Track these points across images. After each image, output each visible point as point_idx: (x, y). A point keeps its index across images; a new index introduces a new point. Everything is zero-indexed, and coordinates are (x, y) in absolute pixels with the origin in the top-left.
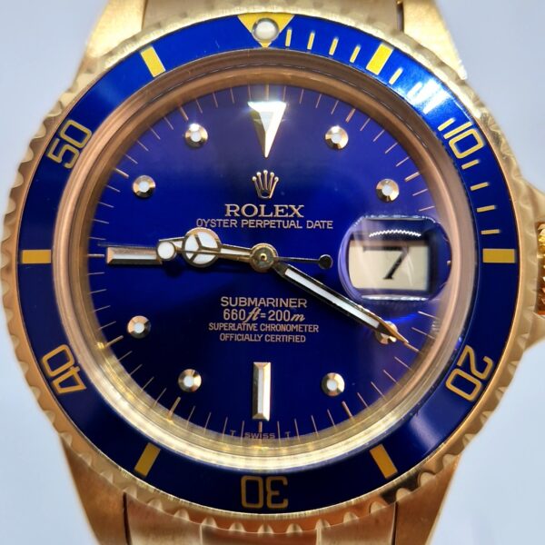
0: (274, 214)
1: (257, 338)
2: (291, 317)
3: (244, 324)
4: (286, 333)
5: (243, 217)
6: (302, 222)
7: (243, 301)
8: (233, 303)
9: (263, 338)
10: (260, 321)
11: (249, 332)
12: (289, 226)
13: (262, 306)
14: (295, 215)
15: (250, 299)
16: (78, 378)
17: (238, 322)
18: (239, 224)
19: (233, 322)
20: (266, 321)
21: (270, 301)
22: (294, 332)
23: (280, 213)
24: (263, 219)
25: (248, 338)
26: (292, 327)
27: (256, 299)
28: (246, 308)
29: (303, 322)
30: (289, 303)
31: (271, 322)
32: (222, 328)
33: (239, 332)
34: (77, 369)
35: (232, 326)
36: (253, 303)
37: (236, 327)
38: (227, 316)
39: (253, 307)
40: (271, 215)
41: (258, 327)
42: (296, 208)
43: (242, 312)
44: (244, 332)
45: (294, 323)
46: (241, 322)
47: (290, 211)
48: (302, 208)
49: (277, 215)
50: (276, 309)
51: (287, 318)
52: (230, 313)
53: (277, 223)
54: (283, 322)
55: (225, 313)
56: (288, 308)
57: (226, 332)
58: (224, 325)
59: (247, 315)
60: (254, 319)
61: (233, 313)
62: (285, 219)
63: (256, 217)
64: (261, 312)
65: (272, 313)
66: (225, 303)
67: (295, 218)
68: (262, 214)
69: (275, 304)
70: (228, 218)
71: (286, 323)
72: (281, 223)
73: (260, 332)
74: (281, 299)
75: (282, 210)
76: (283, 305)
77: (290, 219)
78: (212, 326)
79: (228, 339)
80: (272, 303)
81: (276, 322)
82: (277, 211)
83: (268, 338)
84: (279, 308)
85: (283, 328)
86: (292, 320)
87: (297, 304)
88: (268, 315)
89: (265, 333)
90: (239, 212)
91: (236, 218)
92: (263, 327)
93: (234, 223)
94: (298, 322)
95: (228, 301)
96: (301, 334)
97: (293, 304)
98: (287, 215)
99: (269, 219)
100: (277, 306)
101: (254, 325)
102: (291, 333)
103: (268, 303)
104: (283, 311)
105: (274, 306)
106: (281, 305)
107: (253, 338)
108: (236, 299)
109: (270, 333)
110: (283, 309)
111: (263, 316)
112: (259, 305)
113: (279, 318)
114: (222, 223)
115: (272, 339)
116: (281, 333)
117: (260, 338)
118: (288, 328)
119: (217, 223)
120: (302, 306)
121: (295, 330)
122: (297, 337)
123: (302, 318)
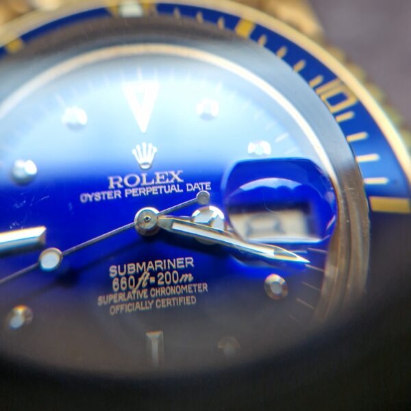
0: (155, 181)
1: (148, 305)
2: (180, 278)
3: (134, 292)
4: (176, 296)
5: (126, 187)
6: (183, 186)
7: (132, 268)
8: (122, 270)
9: (154, 305)
10: (149, 286)
11: (140, 300)
12: (170, 191)
13: (151, 271)
14: (176, 181)
15: (138, 265)
17: (128, 290)
18: (123, 194)
19: (122, 292)
20: (156, 285)
21: (158, 264)
22: (185, 294)
23: (161, 180)
24: (145, 187)
25: (138, 306)
26: (182, 288)
28: (135, 275)
29: (193, 282)
30: (179, 262)
31: (161, 286)
32: (112, 301)
33: (129, 301)
35: (122, 296)
36: (141, 269)
37: (126, 296)
38: (116, 286)
40: (153, 182)
41: (148, 293)
42: (176, 173)
43: (131, 279)
44: (135, 301)
45: (183, 284)
46: (131, 290)
47: (170, 177)
48: (181, 174)
49: (158, 182)
50: (164, 272)
51: (175, 279)
52: (119, 282)
53: (159, 190)
54: (172, 284)
55: (114, 284)
56: (177, 269)
57: (115, 305)
58: (114, 297)
59: (137, 282)
60: (144, 285)
61: (122, 282)
62: (166, 185)
63: (139, 186)
64: (149, 277)
65: (160, 276)
66: (114, 273)
67: (176, 183)
68: (145, 182)
69: (163, 266)
70: (113, 190)
71: (176, 285)
72: (163, 190)
73: (150, 299)
74: (169, 261)
75: (163, 177)
76: (171, 266)
77: (170, 184)
78: (101, 301)
79: (119, 312)
80: (160, 266)
81: (165, 285)
82: (158, 178)
83: (159, 304)
84: (167, 270)
85: (173, 290)
86: (181, 281)
87: (184, 264)
88: (157, 280)
89: (155, 299)
90: (123, 183)
91: (120, 189)
92: (153, 293)
93: (118, 194)
94: (188, 283)
95: (117, 269)
96: (190, 295)
97: (181, 265)
98: (167, 181)
99: (151, 186)
100: (165, 268)
101: (145, 292)
102: (181, 295)
103: (156, 266)
104: (171, 272)
105: (162, 268)
106: (169, 267)
107: (144, 305)
108: (125, 266)
109: (160, 298)
110: (171, 270)
111: (152, 280)
112: (148, 270)
113: (168, 280)
114: (106, 196)
115: (163, 304)
116: (171, 296)
117: (151, 304)
118: (178, 290)
119: (102, 196)
120: (189, 265)
121: (184, 292)
122: (188, 298)
123: (190, 277)
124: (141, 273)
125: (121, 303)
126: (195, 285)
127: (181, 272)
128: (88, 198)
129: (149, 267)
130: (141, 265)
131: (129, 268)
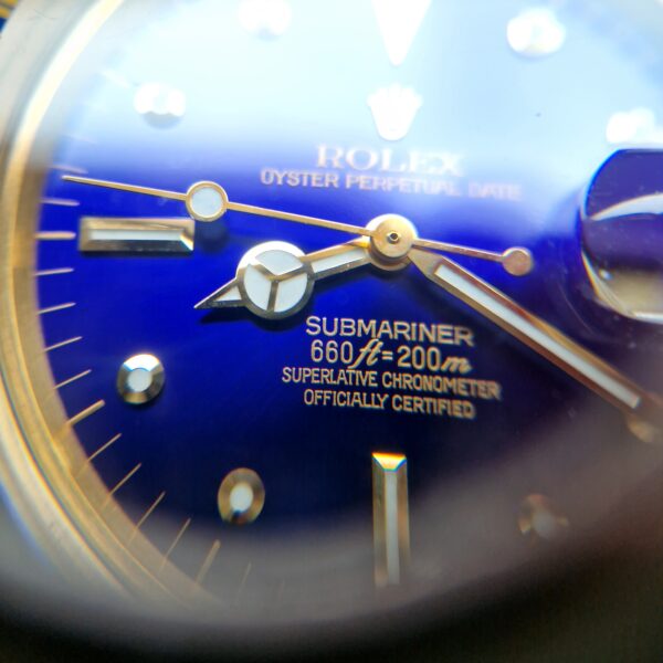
1: (377, 402)
2: (442, 362)
3: (350, 371)
4: (434, 395)
5: (349, 169)
6: (461, 185)
7: (351, 326)
8: (330, 328)
9: (388, 402)
11: (361, 389)
12: (435, 189)
13: (385, 338)
14: (448, 171)
15: (361, 322)
17: (339, 365)
18: (342, 180)
19: (329, 366)
20: (393, 367)
21: (400, 328)
22: (451, 395)
23: (419, 166)
24: (386, 174)
25: (357, 400)
26: (446, 383)
27: (373, 323)
28: (353, 339)
29: (467, 376)
30: (442, 332)
31: (404, 370)
32: (309, 379)
33: (341, 387)
35: (327, 375)
36: (367, 330)
37: (335, 378)
38: (317, 354)
39: (366, 338)
40: (403, 167)
41: (378, 379)
42: (451, 157)
43: (347, 347)
44: (352, 389)
45: (449, 374)
46: (345, 367)
47: (438, 163)
48: (461, 159)
49: (413, 168)
50: (412, 345)
51: (434, 362)
52: (324, 348)
53: (412, 185)
54: (427, 372)
55: (314, 349)
56: (437, 345)
57: (315, 387)
58: (312, 372)
59: (357, 354)
60: (371, 362)
61: (329, 349)
62: (429, 177)
63: (375, 171)
64: (383, 349)
65: (404, 352)
66: (314, 329)
67: (448, 176)
68: (387, 165)
69: (410, 333)
70: (321, 168)
71: (434, 374)
72: (421, 185)
73: (381, 390)
74: (422, 326)
76: (426, 337)
78: (288, 374)
79: (320, 401)
80: (404, 332)
81: (412, 371)
82: (414, 161)
83: (398, 403)
85: (428, 383)
86: (444, 368)
87: (453, 338)
88: (397, 356)
89: (392, 392)
90: (343, 160)
91: (338, 169)
92: (388, 380)
94: (457, 375)
95: (321, 324)
96: (462, 398)
97: (445, 337)
99: (398, 175)
100: (414, 339)
101: (371, 374)
102: (443, 396)
103: (397, 331)
104: (426, 349)
105: (408, 337)
106: (422, 339)
107: (369, 401)
108: (336, 320)
109: (402, 392)
110: (427, 344)
111: (388, 356)
112: (379, 335)
113: (419, 362)
114: (310, 178)
115: (407, 405)
116: (423, 394)
117: (382, 401)
118: (438, 384)
119: (301, 177)
120: (463, 342)
121: (450, 390)
122: (457, 404)
123: (463, 365)
125: (325, 386)
126: (473, 382)
127: (447, 351)
128: (276, 178)
129: (382, 331)
130: (367, 324)
131: (343, 326)
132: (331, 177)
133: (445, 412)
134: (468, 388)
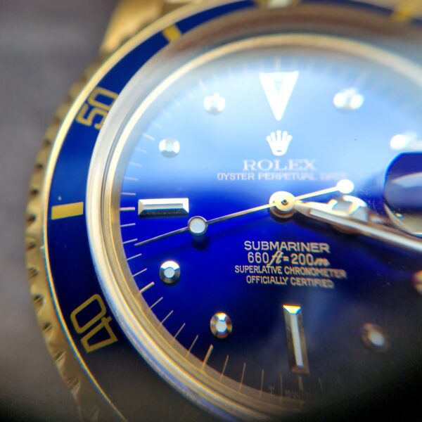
0: (288, 166)
1: (283, 281)
2: (314, 261)
3: (268, 266)
4: (312, 277)
5: (259, 171)
7: (266, 245)
8: (256, 246)
9: (289, 282)
10: (283, 264)
11: (274, 275)
12: (303, 178)
13: (284, 250)
14: (309, 169)
15: (271, 243)
16: (109, 330)
17: (262, 264)
18: (256, 176)
19: (257, 265)
20: (289, 264)
21: (291, 245)
22: (320, 277)
23: (294, 167)
24: (278, 172)
25: (273, 280)
26: (318, 271)
27: (277, 243)
28: (267, 251)
29: (328, 267)
30: (313, 247)
31: (295, 266)
32: (248, 271)
33: (264, 274)
34: (109, 319)
35: (257, 269)
36: (275, 247)
37: (261, 270)
38: (251, 259)
40: (286, 168)
41: (282, 270)
42: (309, 162)
43: (265, 256)
44: (270, 275)
45: (318, 267)
46: (265, 265)
47: (304, 165)
49: (291, 168)
50: (298, 253)
51: (310, 261)
52: (254, 256)
53: (291, 176)
54: (307, 266)
55: (249, 256)
56: (311, 253)
57: (251, 275)
58: (250, 268)
59: (270, 258)
60: (278, 262)
61: (256, 257)
62: (300, 172)
63: (272, 171)
64: (283, 256)
65: (294, 257)
66: (248, 247)
67: (310, 171)
68: (277, 168)
69: (296, 248)
70: (246, 172)
71: (310, 267)
72: (296, 176)
73: (284, 275)
74: (303, 244)
75: (296, 165)
76: (305, 249)
77: (304, 172)
78: (238, 269)
79: (255, 281)
80: (294, 247)
81: (299, 266)
82: (291, 165)
83: (294, 281)
84: (301, 252)
85: (308, 271)
86: (316, 264)
87: (319, 249)
88: (291, 259)
89: (290, 276)
90: (256, 167)
91: (253, 172)
92: (287, 270)
94: (323, 267)
95: (251, 245)
96: (326, 278)
97: (315, 249)
98: (301, 168)
99: (284, 172)
100: (299, 250)
101: (279, 268)
102: (316, 277)
103: (289, 246)
104: (305, 255)
105: (296, 250)
106: (303, 250)
107: (279, 280)
108: (259, 242)
109: (295, 276)
110: (305, 253)
111: (286, 259)
112: (281, 249)
113: (302, 261)
114: (240, 176)
115: (298, 282)
116: (306, 277)
117: (285, 280)
118: (313, 272)
119: (236, 176)
120: (324, 251)
121: (320, 274)
122: (324, 281)
123: (325, 262)
124: (274, 251)
125: (256, 274)
126: (331, 270)
127: (316, 256)
128: (224, 177)
129: (282, 247)
130: (274, 244)
131: (262, 245)
132: (251, 175)
133: (318, 285)
134: (329, 273)
